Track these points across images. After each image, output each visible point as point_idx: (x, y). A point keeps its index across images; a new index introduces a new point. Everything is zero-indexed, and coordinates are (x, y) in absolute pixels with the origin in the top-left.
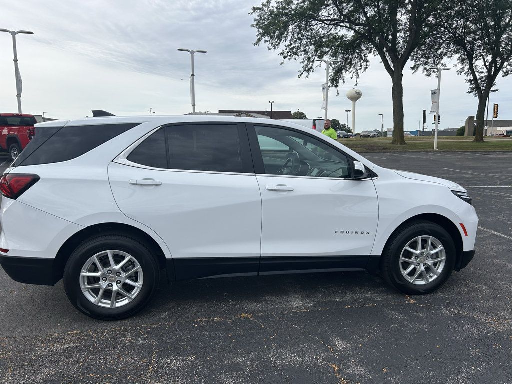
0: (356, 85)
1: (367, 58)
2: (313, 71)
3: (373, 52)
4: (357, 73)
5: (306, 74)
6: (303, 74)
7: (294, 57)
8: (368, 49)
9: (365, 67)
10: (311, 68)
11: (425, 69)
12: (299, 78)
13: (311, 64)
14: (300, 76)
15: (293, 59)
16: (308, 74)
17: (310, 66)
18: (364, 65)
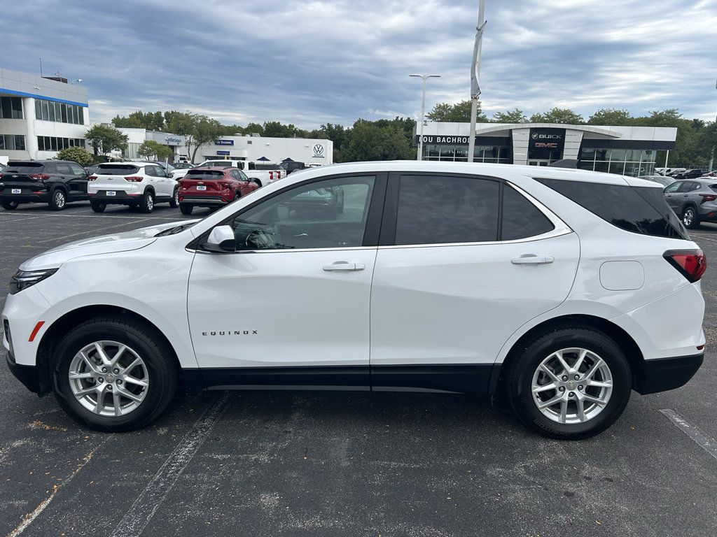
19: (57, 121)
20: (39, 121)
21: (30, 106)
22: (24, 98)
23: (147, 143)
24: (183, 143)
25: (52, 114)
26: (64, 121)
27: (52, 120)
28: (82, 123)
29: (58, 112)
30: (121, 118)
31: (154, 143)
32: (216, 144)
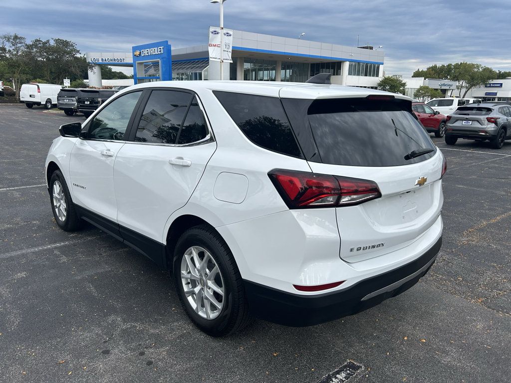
19: (361, 75)
20: (350, 76)
21: (346, 67)
22: (344, 62)
23: (421, 88)
24: (454, 87)
25: (359, 71)
26: (366, 75)
27: (358, 75)
28: (377, 76)
29: (363, 69)
30: (420, 71)
31: (427, 88)
32: (486, 87)
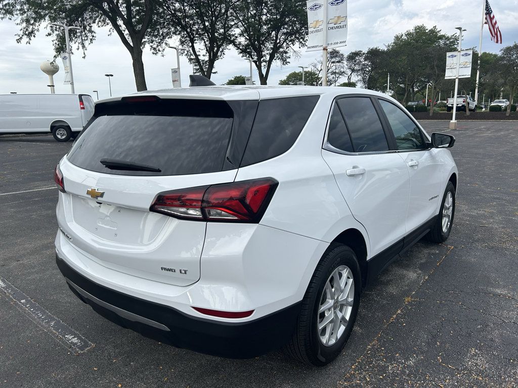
0: (84, 57)
1: (92, 28)
2: (34, 36)
3: (97, 22)
4: (83, 44)
5: (25, 39)
6: (21, 38)
7: (8, 16)
8: (91, 18)
9: (91, 37)
10: (32, 32)
11: (151, 46)
12: (18, 42)
13: (31, 27)
14: (18, 41)
15: (7, 18)
16: (28, 39)
17: (30, 30)
18: (89, 35)
